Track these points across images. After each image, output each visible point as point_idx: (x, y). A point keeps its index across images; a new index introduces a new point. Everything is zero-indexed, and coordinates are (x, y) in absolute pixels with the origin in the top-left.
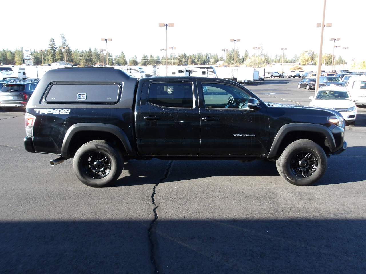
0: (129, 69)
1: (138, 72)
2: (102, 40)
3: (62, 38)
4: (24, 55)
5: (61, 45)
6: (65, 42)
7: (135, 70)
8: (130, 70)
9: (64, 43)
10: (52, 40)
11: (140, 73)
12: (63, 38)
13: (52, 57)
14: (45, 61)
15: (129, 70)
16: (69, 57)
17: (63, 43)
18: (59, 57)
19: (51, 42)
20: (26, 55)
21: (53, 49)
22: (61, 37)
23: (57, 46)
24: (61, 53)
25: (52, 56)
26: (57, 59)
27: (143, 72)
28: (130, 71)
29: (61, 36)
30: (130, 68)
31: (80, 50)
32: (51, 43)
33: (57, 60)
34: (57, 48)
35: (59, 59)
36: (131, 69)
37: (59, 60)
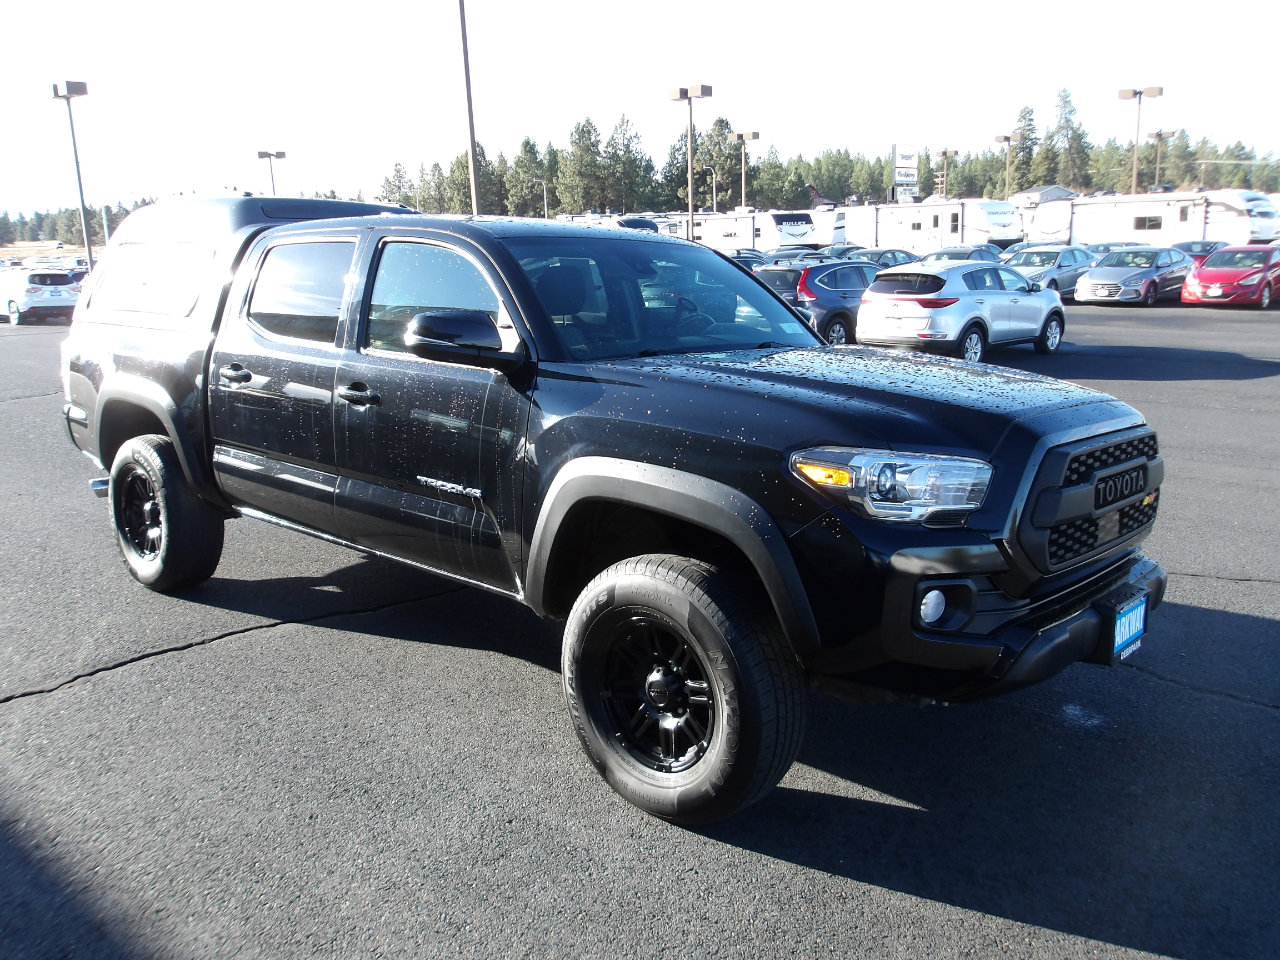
0: (1201, 205)
1: (1240, 213)
2: (1123, 95)
3: (1061, 103)
4: (897, 170)
5: (1053, 128)
6: (1071, 117)
7: (1229, 208)
8: (1207, 206)
9: (1068, 121)
10: (1027, 115)
11: (1247, 218)
12: (1065, 100)
13: (1018, 175)
14: (995, 188)
15: (1203, 208)
16: (1076, 171)
17: (1062, 121)
18: (1041, 171)
19: (1019, 121)
20: (903, 171)
21: (1026, 145)
22: (1058, 101)
23: (1040, 134)
24: (1051, 156)
25: (1018, 169)
26: (1031, 179)
27: (1264, 214)
28: (1207, 212)
29: (1059, 95)
30: (1206, 200)
31: (1123, 143)
32: (1022, 124)
33: (1034, 183)
34: (1039, 142)
35: (1039, 179)
36: (1208, 204)
37: (1041, 183)
